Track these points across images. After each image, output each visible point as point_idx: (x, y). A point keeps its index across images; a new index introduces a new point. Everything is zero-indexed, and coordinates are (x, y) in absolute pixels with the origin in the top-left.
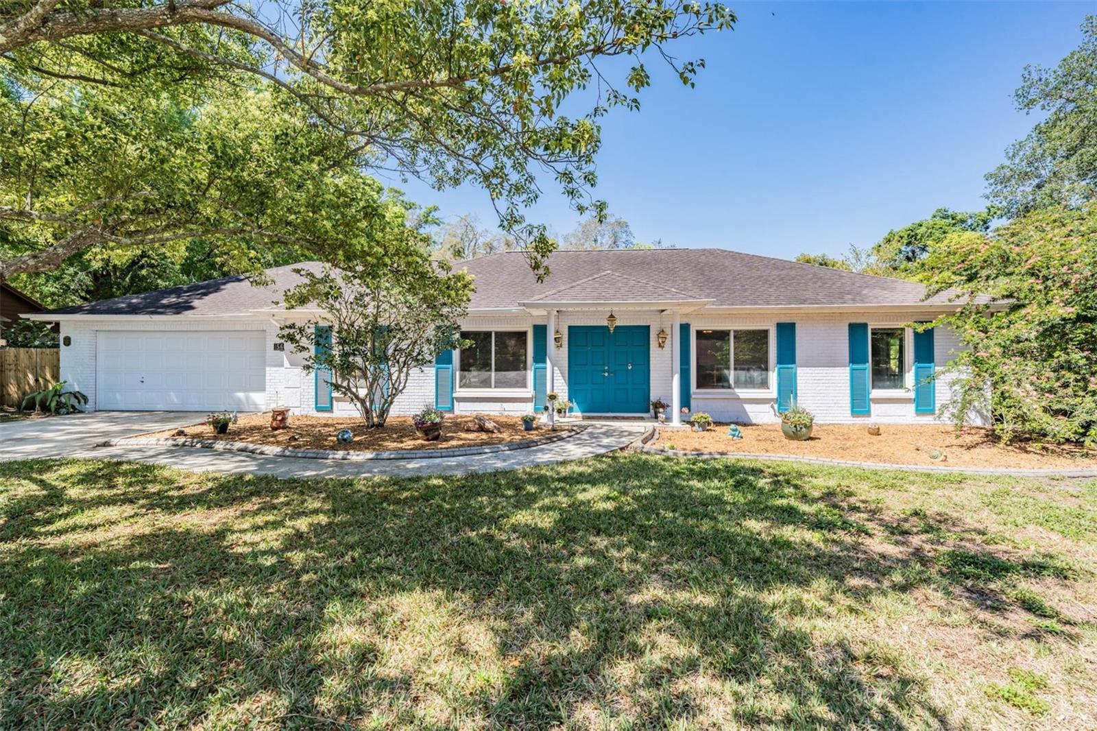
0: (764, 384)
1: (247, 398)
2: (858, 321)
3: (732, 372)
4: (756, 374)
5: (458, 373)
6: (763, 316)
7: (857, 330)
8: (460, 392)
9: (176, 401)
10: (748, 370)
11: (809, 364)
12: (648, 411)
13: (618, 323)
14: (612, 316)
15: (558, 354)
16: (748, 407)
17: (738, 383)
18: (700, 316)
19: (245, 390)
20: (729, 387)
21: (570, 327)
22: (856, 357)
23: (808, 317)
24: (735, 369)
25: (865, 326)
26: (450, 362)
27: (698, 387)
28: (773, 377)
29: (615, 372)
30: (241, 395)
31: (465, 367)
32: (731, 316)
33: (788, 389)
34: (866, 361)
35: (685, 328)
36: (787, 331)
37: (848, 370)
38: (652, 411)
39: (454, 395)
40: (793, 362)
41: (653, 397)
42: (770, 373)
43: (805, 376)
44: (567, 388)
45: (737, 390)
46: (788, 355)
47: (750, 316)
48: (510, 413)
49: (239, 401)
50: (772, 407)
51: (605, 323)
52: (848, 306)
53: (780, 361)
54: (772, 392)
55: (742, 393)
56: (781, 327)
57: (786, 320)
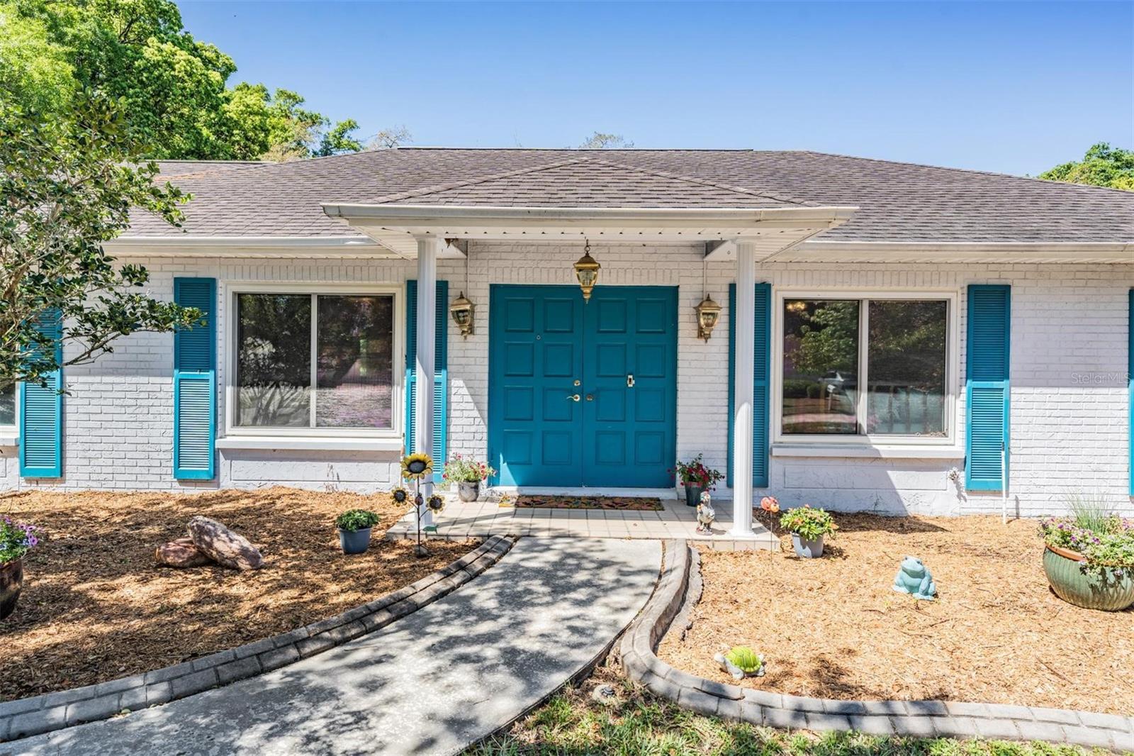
0: (932, 423)
3: (864, 397)
4: (915, 401)
5: (230, 391)
6: (937, 270)
8: (234, 437)
10: (895, 391)
11: (1041, 378)
12: (671, 484)
13: (603, 279)
14: (587, 259)
15: (471, 351)
16: (893, 475)
17: (876, 423)
18: (794, 265)
20: (855, 430)
21: (494, 288)
23: (1040, 271)
24: (870, 389)
26: (210, 365)
27: (787, 430)
28: (957, 407)
29: (595, 394)
31: (247, 375)
32: (862, 269)
35: (763, 291)
36: (990, 303)
37: (1125, 393)
38: (680, 489)
39: (219, 444)
40: (1005, 375)
41: (684, 453)
42: (950, 399)
43: (1028, 407)
44: (485, 429)
45: (873, 439)
46: (991, 360)
47: (906, 268)
48: (354, 488)
50: (954, 478)
51: (572, 279)
53: (973, 372)
54: (955, 442)
55: (888, 445)
56: (977, 293)
57: (990, 277)
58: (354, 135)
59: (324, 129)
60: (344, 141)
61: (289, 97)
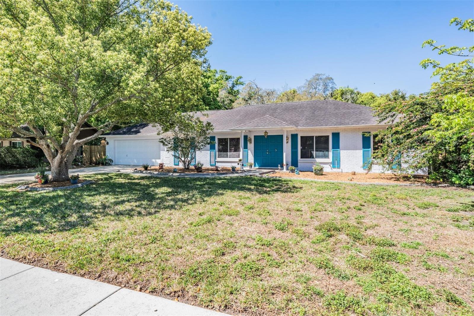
0: (327, 157)
1: (156, 161)
2: (367, 131)
3: (315, 152)
5: (217, 153)
6: (326, 130)
8: (218, 159)
9: (136, 162)
11: (345, 149)
13: (269, 134)
14: (266, 132)
15: (251, 146)
16: (322, 166)
17: (317, 157)
18: (301, 131)
19: (155, 159)
20: (313, 158)
21: (255, 136)
22: (365, 146)
23: (345, 130)
25: (369, 133)
26: (215, 149)
27: (301, 158)
28: (331, 154)
29: (271, 152)
30: (154, 160)
31: (219, 151)
32: (314, 131)
34: (369, 147)
35: (294, 137)
36: (336, 136)
37: (362, 151)
39: (216, 160)
40: (339, 148)
42: (330, 152)
43: (343, 153)
44: (253, 158)
45: (316, 159)
46: (336, 146)
47: (321, 131)
49: (153, 163)
50: (330, 165)
52: (361, 125)
53: (333, 148)
54: (330, 160)
55: (318, 160)
56: (333, 134)
57: (336, 132)
58: (241, 80)
59: (233, 80)
60: (238, 82)
61: (223, 72)
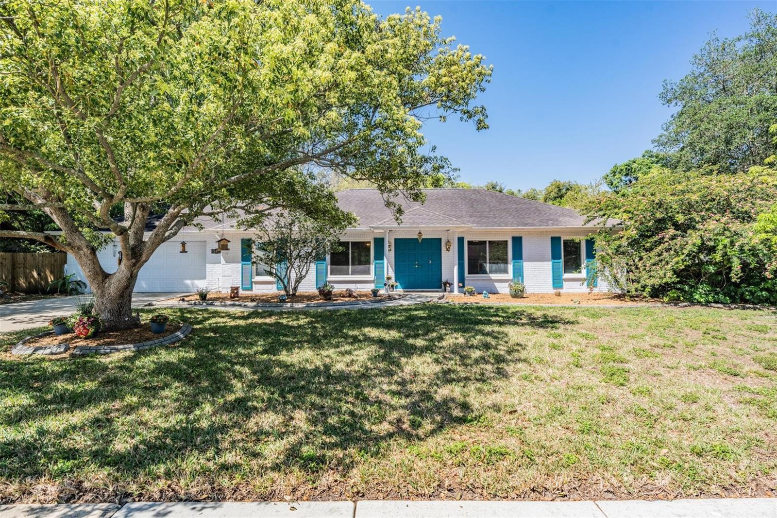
0: (505, 271)
1: (192, 284)
2: (556, 236)
3: (488, 265)
4: (502, 266)
5: (329, 267)
6: (505, 233)
7: (555, 240)
8: (331, 278)
10: (497, 263)
11: (529, 260)
12: (441, 288)
13: (424, 237)
14: (420, 233)
15: (390, 255)
16: (496, 284)
17: (491, 272)
18: (470, 232)
19: (193, 278)
20: (486, 273)
21: (395, 239)
22: (555, 256)
23: (529, 233)
24: (490, 263)
25: (559, 238)
26: (324, 260)
27: (469, 273)
28: (510, 267)
29: (421, 265)
30: (188, 282)
31: (333, 263)
32: (487, 233)
33: (519, 273)
34: (560, 258)
35: (461, 240)
36: (517, 241)
37: (551, 263)
38: (443, 287)
39: (328, 279)
40: (521, 259)
41: (444, 280)
42: (509, 265)
43: (527, 266)
44: (394, 275)
45: (491, 275)
46: (518, 255)
47: (497, 233)
48: (361, 290)
49: (187, 286)
50: (509, 284)
51: (416, 237)
52: (550, 227)
53: (514, 258)
54: (510, 275)
55: (494, 276)
56: (514, 239)
57: (517, 235)
